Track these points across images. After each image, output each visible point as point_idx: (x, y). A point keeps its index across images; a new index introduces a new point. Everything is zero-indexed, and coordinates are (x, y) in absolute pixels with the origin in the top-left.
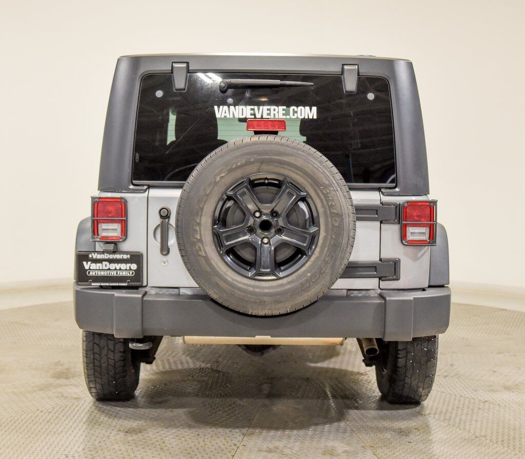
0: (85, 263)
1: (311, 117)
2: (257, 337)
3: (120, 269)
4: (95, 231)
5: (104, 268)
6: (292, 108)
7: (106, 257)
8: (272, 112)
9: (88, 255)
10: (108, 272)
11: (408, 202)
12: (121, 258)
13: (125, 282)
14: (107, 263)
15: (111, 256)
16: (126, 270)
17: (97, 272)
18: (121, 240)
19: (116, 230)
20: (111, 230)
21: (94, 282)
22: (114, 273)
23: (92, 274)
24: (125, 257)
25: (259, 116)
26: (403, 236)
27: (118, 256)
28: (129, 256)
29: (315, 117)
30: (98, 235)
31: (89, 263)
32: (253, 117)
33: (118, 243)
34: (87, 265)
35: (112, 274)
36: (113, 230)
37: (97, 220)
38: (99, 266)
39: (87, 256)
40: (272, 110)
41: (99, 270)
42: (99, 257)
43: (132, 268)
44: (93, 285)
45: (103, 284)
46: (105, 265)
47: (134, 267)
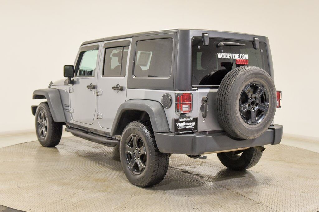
0: (177, 123)
3: (189, 125)
6: (241, 55)
12: (190, 120)
13: (191, 130)
14: (184, 123)
15: (186, 120)
16: (191, 125)
17: (181, 127)
18: (190, 112)
21: (180, 131)
22: (187, 127)
24: (192, 119)
25: (231, 58)
30: (182, 110)
31: (178, 123)
34: (178, 124)
36: (186, 107)
37: (182, 104)
38: (182, 124)
39: (178, 120)
42: (182, 120)
43: (194, 124)
44: (180, 133)
45: (184, 132)
46: (184, 124)
47: (194, 123)
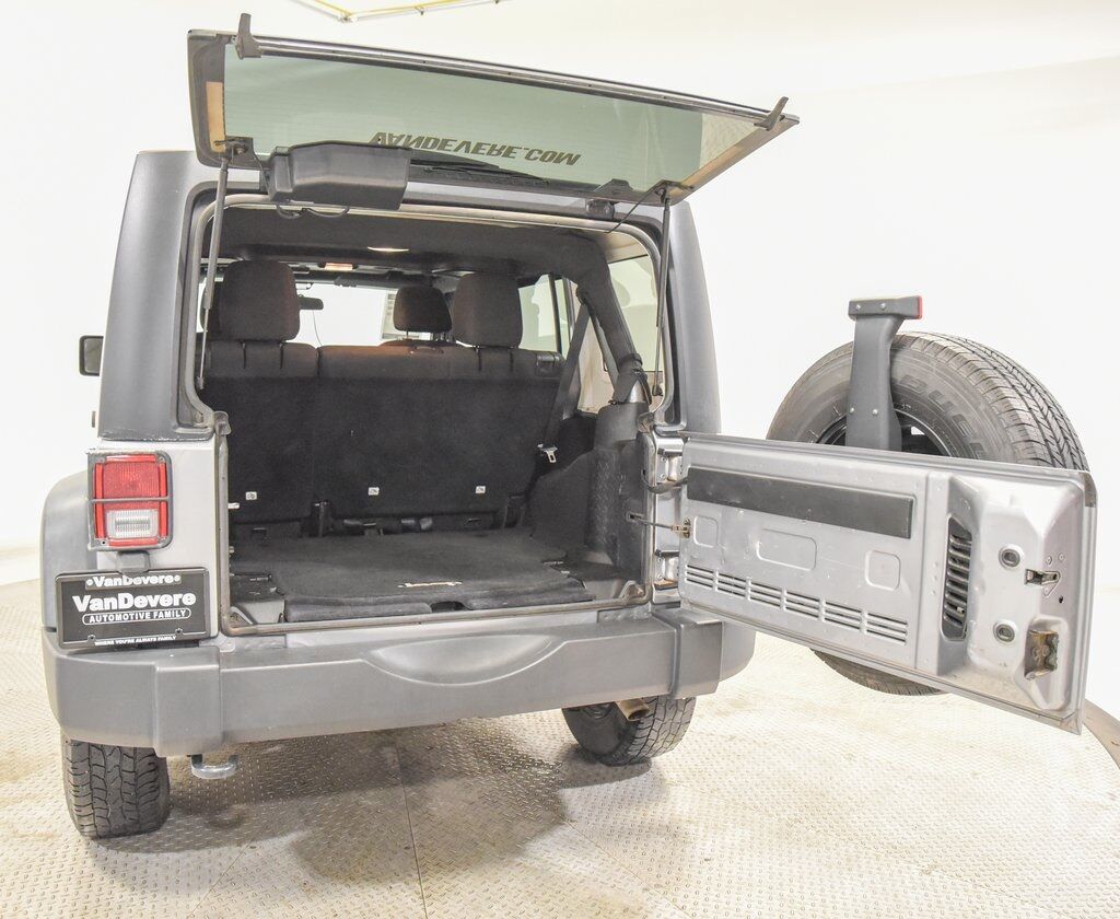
0: (76, 599)
3: (159, 606)
4: (99, 527)
5: (122, 606)
7: (126, 584)
9: (84, 582)
10: (132, 615)
12: (161, 582)
13: (170, 631)
14: (129, 596)
15: (137, 581)
16: (172, 606)
17: (105, 617)
18: (160, 545)
19: (148, 522)
20: (132, 524)
21: (101, 636)
22: (145, 616)
23: (95, 620)
24: (169, 579)
27: (154, 580)
28: (178, 578)
30: (105, 535)
31: (87, 598)
33: (150, 552)
34: (81, 604)
35: (142, 617)
36: (142, 522)
37: (103, 504)
38: (110, 602)
39: (82, 583)
41: (111, 611)
42: (110, 583)
43: (185, 602)
44: (97, 644)
45: (120, 641)
46: (125, 600)
47: (190, 599)
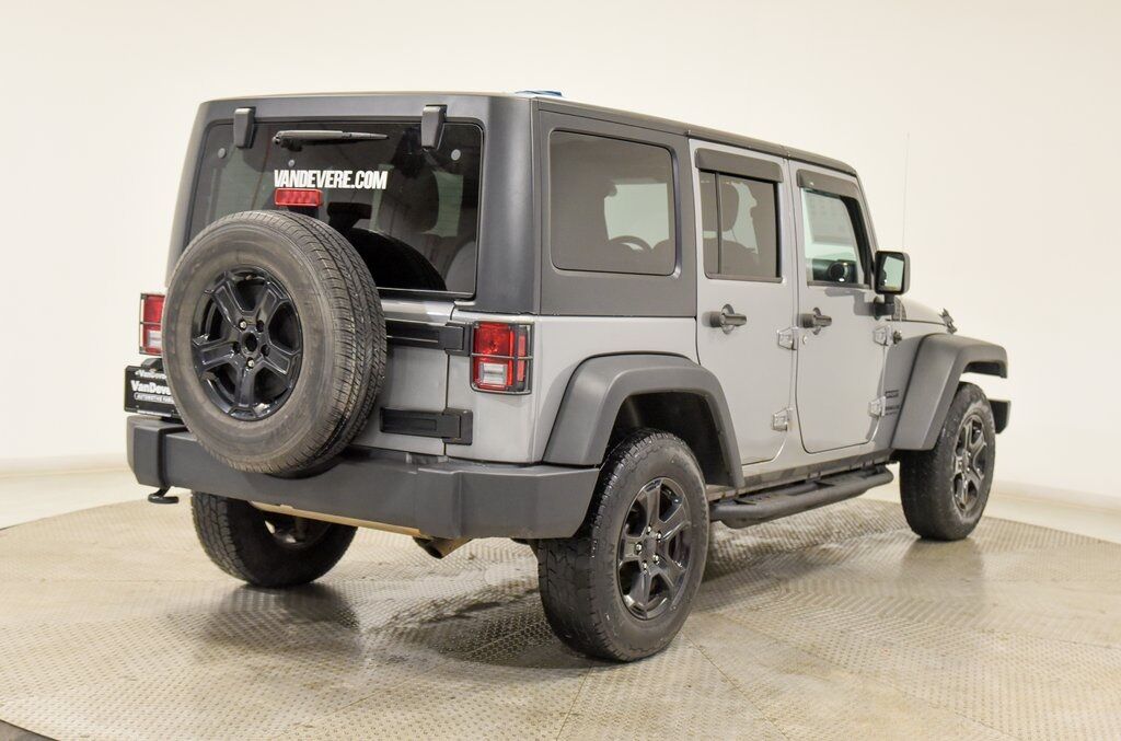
1: (379, 187)
2: (282, 506)
3: (166, 395)
5: (151, 391)
6: (360, 173)
7: (152, 377)
8: (336, 179)
9: (135, 373)
11: (480, 323)
15: (156, 376)
23: (139, 397)
25: (320, 185)
26: (475, 374)
29: (384, 187)
31: (137, 382)
32: (314, 186)
38: (146, 388)
40: (336, 176)
41: (146, 392)
42: (146, 375)
